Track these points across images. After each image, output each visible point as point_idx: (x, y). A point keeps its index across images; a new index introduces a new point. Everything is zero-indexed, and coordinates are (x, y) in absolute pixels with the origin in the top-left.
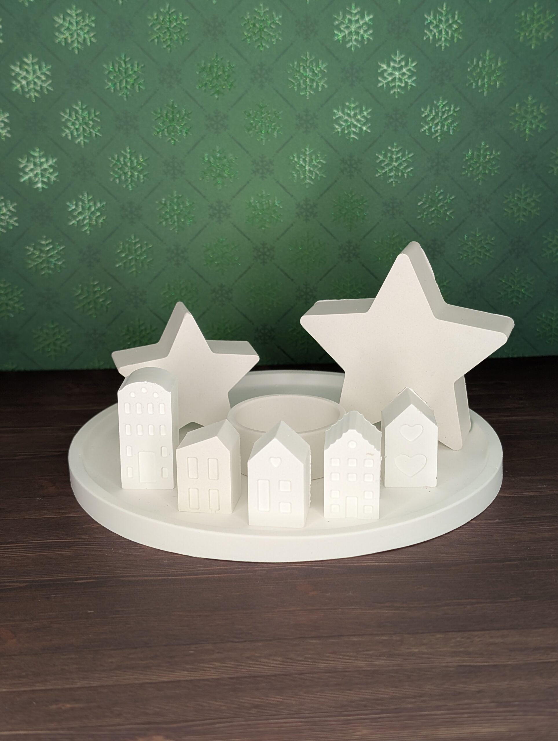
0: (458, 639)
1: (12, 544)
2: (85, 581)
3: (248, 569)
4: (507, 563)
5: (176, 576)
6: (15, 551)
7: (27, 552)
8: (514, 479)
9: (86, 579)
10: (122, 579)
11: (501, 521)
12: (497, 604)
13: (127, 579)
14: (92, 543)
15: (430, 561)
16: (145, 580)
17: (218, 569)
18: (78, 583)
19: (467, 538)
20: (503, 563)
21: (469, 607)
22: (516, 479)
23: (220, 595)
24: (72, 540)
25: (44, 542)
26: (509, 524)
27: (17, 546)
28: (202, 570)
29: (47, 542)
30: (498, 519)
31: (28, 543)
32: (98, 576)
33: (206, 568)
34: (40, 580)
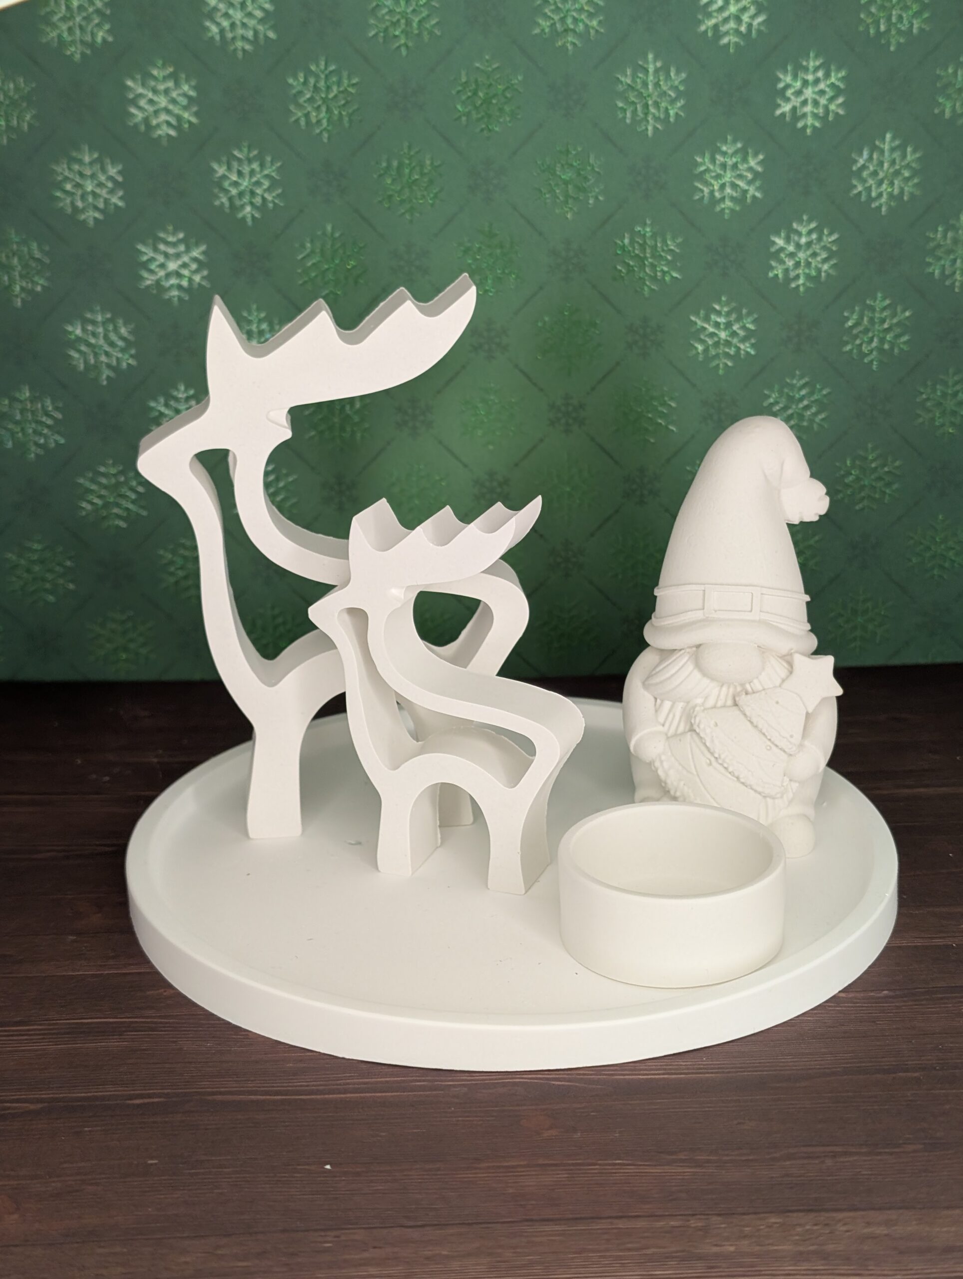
0: (808, 1227)
1: (20, 1026)
2: (146, 1101)
3: (436, 1083)
4: (900, 1074)
5: (306, 1095)
6: (26, 1040)
7: (46, 1042)
8: (917, 912)
9: (149, 1096)
10: (210, 1098)
11: (891, 994)
12: (879, 1157)
13: (219, 1097)
14: (161, 1027)
15: (763, 1071)
16: (252, 1101)
17: (381, 1082)
18: (134, 1105)
19: (830, 1027)
20: (894, 1075)
21: (829, 1162)
22: (921, 912)
23: (384, 1134)
24: (127, 1020)
25: (77, 1023)
26: (905, 999)
27: (29, 1030)
28: (354, 1084)
29: (82, 1023)
30: (887, 990)
31: (50, 1025)
32: (169, 1091)
33: (361, 1080)
34: (66, 1097)
